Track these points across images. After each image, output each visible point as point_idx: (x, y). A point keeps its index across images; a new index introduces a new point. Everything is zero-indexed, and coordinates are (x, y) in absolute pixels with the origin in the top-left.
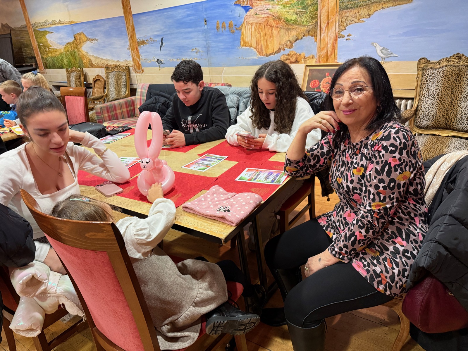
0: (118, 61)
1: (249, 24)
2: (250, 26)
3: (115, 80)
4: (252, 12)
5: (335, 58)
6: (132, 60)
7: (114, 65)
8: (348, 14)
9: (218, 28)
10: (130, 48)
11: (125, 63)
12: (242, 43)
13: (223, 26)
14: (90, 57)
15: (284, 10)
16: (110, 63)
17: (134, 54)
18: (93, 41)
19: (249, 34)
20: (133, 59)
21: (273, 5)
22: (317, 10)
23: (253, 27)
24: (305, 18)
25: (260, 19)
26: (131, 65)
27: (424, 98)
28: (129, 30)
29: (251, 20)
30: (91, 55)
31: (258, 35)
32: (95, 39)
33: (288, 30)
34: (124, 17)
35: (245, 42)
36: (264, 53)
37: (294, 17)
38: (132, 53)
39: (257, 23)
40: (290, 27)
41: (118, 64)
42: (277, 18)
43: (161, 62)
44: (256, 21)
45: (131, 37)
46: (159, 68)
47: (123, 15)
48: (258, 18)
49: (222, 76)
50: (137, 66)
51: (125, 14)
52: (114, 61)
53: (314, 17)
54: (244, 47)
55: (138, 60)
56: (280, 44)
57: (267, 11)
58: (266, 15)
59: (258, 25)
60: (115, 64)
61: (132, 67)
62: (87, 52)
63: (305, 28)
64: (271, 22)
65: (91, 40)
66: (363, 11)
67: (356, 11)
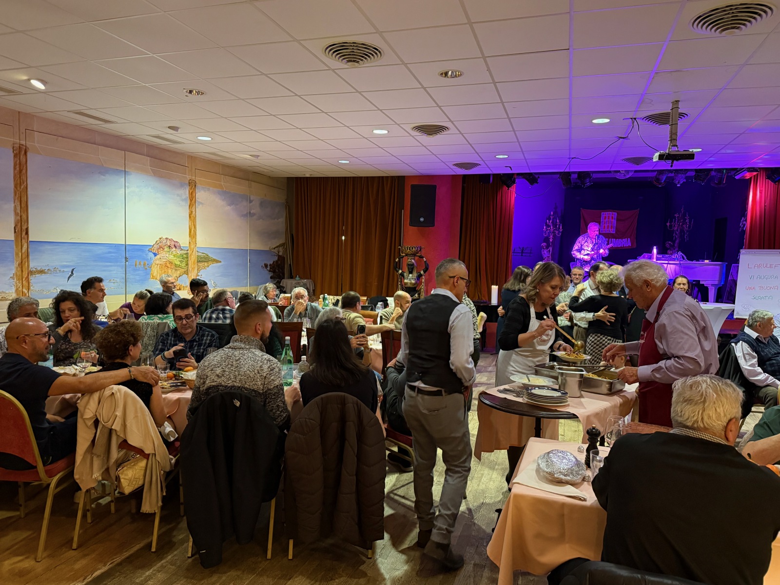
1: (156, 264)
2: (156, 266)
4: (158, 257)
6: (14, 292)
8: (201, 264)
10: (15, 277)
12: (151, 277)
15: (174, 259)
17: (19, 285)
19: (156, 271)
20: (16, 290)
21: (169, 254)
22: (188, 260)
23: (158, 266)
24: (183, 265)
29: (157, 262)
33: (176, 270)
34: (15, 241)
35: (153, 276)
37: (178, 263)
38: (16, 283)
39: (160, 264)
40: (177, 268)
42: (171, 263)
44: (160, 263)
45: (20, 265)
47: (13, 239)
48: (161, 261)
53: (187, 264)
57: (166, 258)
58: (165, 260)
63: (184, 270)
64: (168, 265)
66: (206, 264)
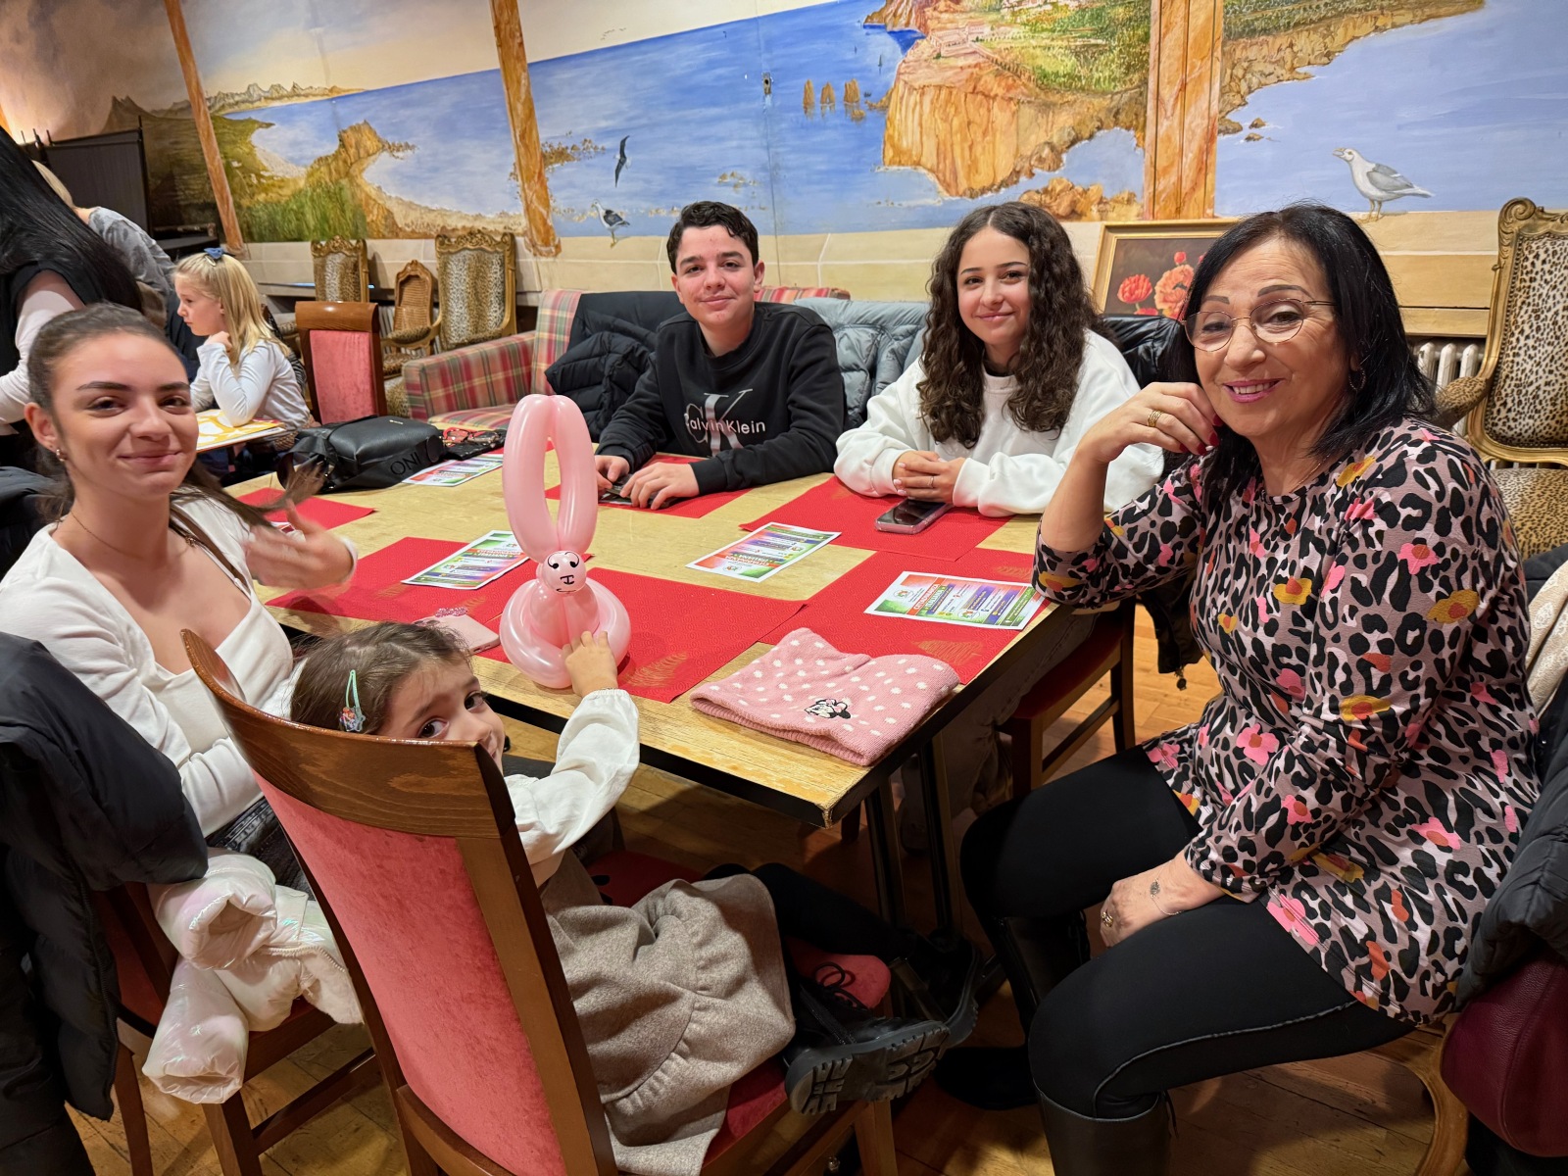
0: (478, 217)
1: (912, 89)
2: (915, 97)
3: (468, 279)
4: (924, 48)
5: (1208, 202)
6: (522, 212)
7: (464, 228)
8: (1252, 51)
9: (807, 105)
10: (518, 172)
11: (501, 223)
12: (890, 153)
13: (827, 98)
14: (389, 205)
15: (1034, 43)
16: (454, 222)
17: (530, 193)
18: (398, 150)
19: (912, 123)
20: (528, 209)
21: (995, 25)
22: (1146, 38)
23: (927, 100)
24: (1106, 69)
25: (950, 73)
26: (520, 230)
27: (1522, 339)
28: (518, 115)
29: (922, 77)
30: (393, 196)
31: (941, 125)
32: (407, 146)
33: (1046, 107)
34: (502, 72)
35: (898, 152)
36: (963, 185)
37: (1067, 64)
38: (524, 190)
39: (940, 87)
40: (1055, 98)
41: (479, 225)
42: (1008, 70)
43: (618, 218)
44: (937, 81)
45: (522, 137)
46: (610, 240)
47: (497, 65)
48: (943, 69)
49: (820, 264)
50: (538, 231)
51: (503, 62)
52: (465, 217)
53: (1137, 64)
54: (895, 168)
55: (544, 212)
56: (1017, 154)
57: (976, 46)
58: (971, 60)
59: (944, 92)
60: (469, 225)
61: (524, 234)
62: (379, 188)
63: (1106, 102)
64: (989, 82)
65: (392, 149)
66: (1307, 42)
67: (1282, 40)
